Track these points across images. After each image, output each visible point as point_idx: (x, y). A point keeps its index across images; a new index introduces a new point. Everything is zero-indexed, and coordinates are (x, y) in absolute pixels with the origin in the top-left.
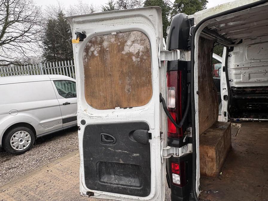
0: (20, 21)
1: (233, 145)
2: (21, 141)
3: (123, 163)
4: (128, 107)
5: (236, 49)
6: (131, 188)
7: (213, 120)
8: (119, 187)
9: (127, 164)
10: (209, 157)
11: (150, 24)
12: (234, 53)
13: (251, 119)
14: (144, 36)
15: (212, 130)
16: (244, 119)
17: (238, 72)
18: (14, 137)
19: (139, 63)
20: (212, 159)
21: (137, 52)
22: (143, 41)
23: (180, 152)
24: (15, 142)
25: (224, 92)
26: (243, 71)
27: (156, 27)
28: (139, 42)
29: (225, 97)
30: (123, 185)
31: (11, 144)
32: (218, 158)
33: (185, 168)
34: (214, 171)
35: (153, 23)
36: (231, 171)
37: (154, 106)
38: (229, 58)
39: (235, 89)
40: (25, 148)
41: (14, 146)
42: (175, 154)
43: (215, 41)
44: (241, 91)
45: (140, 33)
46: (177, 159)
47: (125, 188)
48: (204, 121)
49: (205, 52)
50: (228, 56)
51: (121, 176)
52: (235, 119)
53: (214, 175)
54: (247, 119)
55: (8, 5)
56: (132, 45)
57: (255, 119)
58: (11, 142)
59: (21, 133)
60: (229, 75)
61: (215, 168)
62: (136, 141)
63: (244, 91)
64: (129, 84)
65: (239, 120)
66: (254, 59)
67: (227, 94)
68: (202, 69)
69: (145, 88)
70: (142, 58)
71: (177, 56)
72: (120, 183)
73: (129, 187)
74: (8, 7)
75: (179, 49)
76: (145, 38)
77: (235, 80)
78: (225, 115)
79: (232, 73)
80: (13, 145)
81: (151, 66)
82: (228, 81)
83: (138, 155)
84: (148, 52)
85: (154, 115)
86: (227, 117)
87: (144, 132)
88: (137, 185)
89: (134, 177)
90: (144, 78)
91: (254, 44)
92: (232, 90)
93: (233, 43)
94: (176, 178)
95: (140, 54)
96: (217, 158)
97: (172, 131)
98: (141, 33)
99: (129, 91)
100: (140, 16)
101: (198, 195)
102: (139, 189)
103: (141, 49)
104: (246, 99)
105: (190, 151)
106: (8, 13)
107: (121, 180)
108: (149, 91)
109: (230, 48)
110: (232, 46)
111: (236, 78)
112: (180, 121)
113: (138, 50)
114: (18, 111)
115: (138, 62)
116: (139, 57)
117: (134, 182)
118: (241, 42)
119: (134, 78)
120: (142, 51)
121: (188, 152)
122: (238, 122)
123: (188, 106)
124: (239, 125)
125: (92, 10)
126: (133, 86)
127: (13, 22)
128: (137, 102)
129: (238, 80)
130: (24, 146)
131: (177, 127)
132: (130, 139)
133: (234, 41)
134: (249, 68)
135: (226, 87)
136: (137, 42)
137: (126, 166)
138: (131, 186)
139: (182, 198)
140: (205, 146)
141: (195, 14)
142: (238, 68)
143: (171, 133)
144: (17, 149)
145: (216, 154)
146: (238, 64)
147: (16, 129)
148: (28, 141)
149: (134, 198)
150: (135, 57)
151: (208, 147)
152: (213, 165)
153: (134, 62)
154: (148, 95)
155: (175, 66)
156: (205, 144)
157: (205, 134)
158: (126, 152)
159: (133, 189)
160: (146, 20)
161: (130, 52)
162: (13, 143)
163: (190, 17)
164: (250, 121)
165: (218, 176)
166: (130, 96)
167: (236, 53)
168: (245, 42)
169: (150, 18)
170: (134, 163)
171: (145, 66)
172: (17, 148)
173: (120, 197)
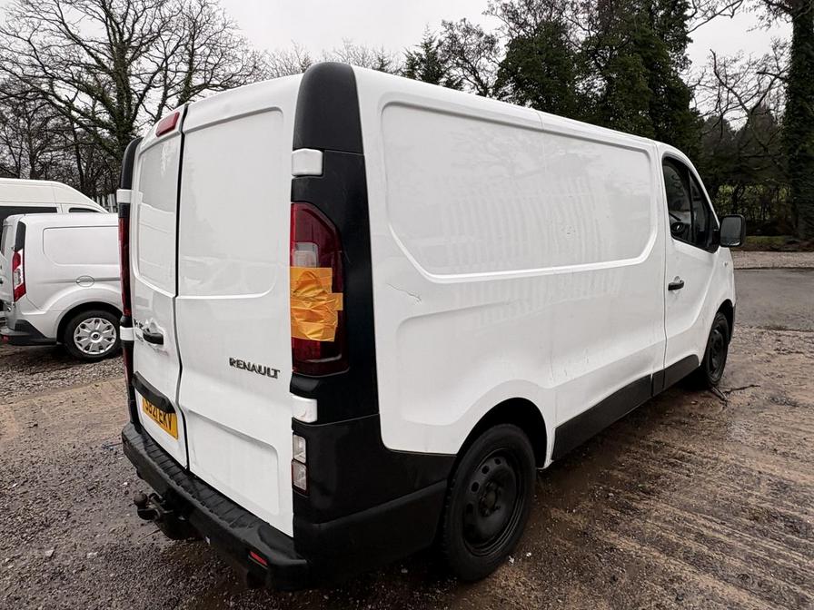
0: (216, 86)
2: (96, 337)
18: (84, 327)
24: (84, 337)
31: (76, 341)
40: (102, 351)
41: (81, 345)
55: (194, 50)
58: (76, 336)
59: (97, 322)
74: (192, 54)
80: (79, 342)
106: (191, 68)
114: (94, 280)
125: (382, 61)
127: (201, 88)
130: (101, 348)
144: (86, 352)
147: (89, 313)
148: (110, 339)
162: (79, 338)
172: (87, 348)
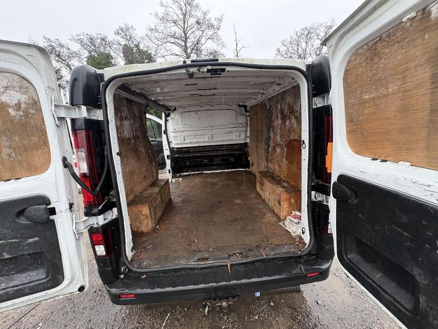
1: (172, 197)
3: (10, 257)
4: (13, 178)
5: (172, 115)
6: (32, 284)
7: (151, 178)
8: (8, 292)
9: (21, 256)
10: (144, 215)
11: (32, 67)
12: (171, 118)
13: (190, 173)
14: (25, 82)
15: (150, 188)
16: (184, 174)
17: (176, 135)
19: (23, 118)
20: (147, 216)
21: (16, 102)
22: (25, 89)
23: (100, 221)
25: (167, 153)
26: (179, 134)
27: (43, 73)
28: (18, 89)
29: (168, 156)
30: (16, 286)
32: (153, 213)
33: (110, 235)
34: (150, 227)
35: (36, 67)
36: (167, 222)
37: (54, 173)
38: (167, 122)
39: (175, 149)
42: (95, 224)
43: (148, 106)
44: (180, 150)
45: (16, 77)
46: (98, 228)
47: (20, 290)
48: (141, 181)
49: (135, 114)
50: (166, 121)
51: (12, 274)
52: (178, 175)
53: (150, 230)
54: (187, 174)
56: (4, 92)
57: (192, 173)
60: (169, 137)
61: (150, 224)
62: (30, 223)
63: (182, 151)
64: (10, 147)
65: (181, 175)
66: (186, 125)
67: (169, 154)
68: (132, 130)
69: (40, 151)
70: (27, 112)
71: (82, 113)
72: (10, 286)
73: (29, 285)
75: (84, 105)
76: (28, 85)
77: (174, 142)
78: (170, 172)
79: (171, 135)
81: (44, 123)
82: (169, 143)
83: (36, 239)
84: (35, 104)
85: (56, 184)
86: (171, 174)
87: (39, 208)
88: (42, 277)
89: (36, 268)
90: (35, 139)
91: (185, 112)
92: (173, 150)
93: (170, 110)
94: (101, 250)
95: (23, 106)
96: (151, 214)
97: (89, 198)
98: (18, 77)
99: (9, 156)
100: (12, 53)
101: (129, 259)
102: (44, 282)
103: (23, 100)
104: (184, 157)
105: (116, 216)
107: (11, 280)
108: (46, 155)
109: (167, 114)
110: (169, 112)
111: (175, 141)
112: (96, 186)
113: (17, 101)
115: (21, 116)
116: (21, 110)
117: (38, 275)
118: (175, 109)
119: (17, 139)
120: (25, 102)
121: (114, 217)
122: (180, 176)
123: (106, 169)
124: (181, 179)
126: (17, 150)
128: (28, 170)
129: (177, 142)
131: (93, 194)
132: (20, 221)
133: (170, 108)
134: (183, 131)
135: (168, 148)
136: (13, 89)
137: (20, 258)
138: (31, 283)
139: (111, 268)
140: (138, 206)
141: (105, 69)
142: (175, 131)
143: (88, 202)
145: (150, 210)
146: (175, 128)
149: (38, 296)
150: (13, 110)
151: (142, 206)
152: (148, 222)
153: (12, 117)
154: (45, 160)
155: (80, 124)
156: (138, 204)
157: (142, 193)
158: (14, 240)
159: (35, 285)
160: (23, 61)
161: (3, 102)
163: (99, 71)
164: (189, 175)
165: (154, 230)
166: (15, 163)
167: (172, 119)
168: (178, 110)
169: (28, 58)
170: (31, 252)
171: (34, 123)
173: (12, 305)
